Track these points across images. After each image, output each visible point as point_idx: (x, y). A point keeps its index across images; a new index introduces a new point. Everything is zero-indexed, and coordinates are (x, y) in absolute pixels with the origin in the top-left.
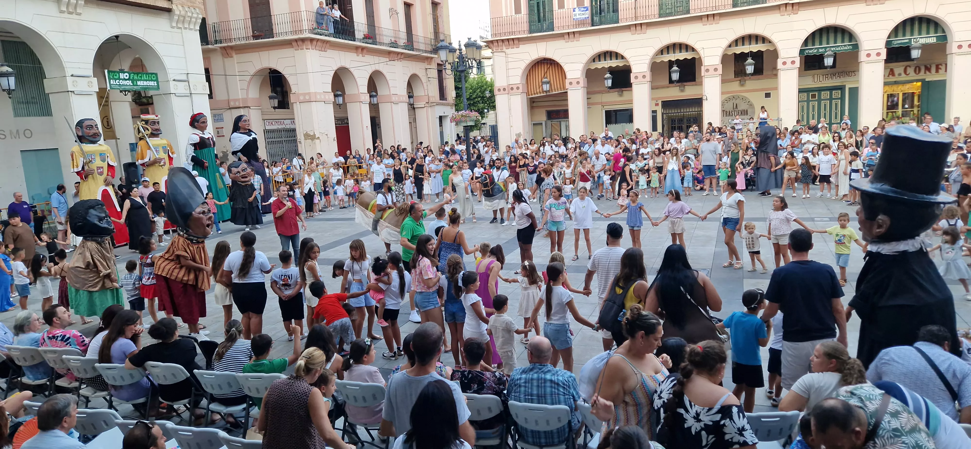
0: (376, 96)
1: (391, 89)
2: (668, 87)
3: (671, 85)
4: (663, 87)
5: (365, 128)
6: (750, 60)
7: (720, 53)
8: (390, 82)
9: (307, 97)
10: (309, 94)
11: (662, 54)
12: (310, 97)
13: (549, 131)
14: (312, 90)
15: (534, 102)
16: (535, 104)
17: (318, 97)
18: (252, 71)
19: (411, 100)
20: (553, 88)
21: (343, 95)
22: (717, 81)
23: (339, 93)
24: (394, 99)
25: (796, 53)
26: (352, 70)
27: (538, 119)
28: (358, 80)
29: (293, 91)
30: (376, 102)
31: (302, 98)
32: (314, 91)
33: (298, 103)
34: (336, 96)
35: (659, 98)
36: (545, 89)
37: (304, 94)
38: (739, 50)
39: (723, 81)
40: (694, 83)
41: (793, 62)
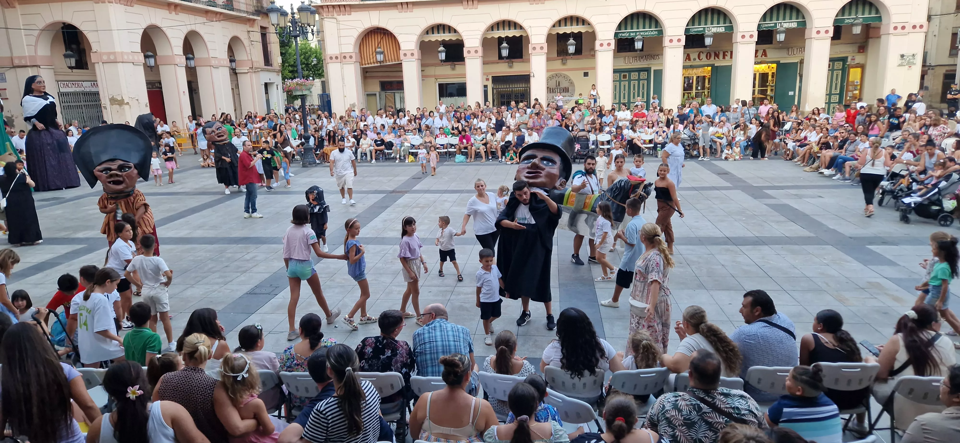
0: (193, 59)
1: (210, 52)
2: (498, 63)
3: (500, 61)
4: (493, 63)
5: (182, 93)
6: (571, 41)
7: (545, 32)
8: (208, 44)
9: (112, 57)
10: (114, 53)
11: (492, 30)
12: (115, 58)
13: (383, 102)
14: (118, 49)
15: (367, 72)
16: (368, 75)
17: (126, 57)
18: (42, 25)
19: (234, 64)
20: (387, 59)
21: (155, 56)
22: (544, 58)
23: (150, 54)
24: (213, 62)
25: (612, 36)
26: (164, 29)
27: (371, 90)
28: (171, 40)
29: (94, 50)
30: (193, 65)
31: (105, 58)
32: (119, 51)
33: (101, 63)
34: (146, 57)
35: (490, 73)
36: (379, 59)
37: (109, 54)
38: (562, 30)
39: (548, 59)
40: (521, 60)
41: (609, 44)
